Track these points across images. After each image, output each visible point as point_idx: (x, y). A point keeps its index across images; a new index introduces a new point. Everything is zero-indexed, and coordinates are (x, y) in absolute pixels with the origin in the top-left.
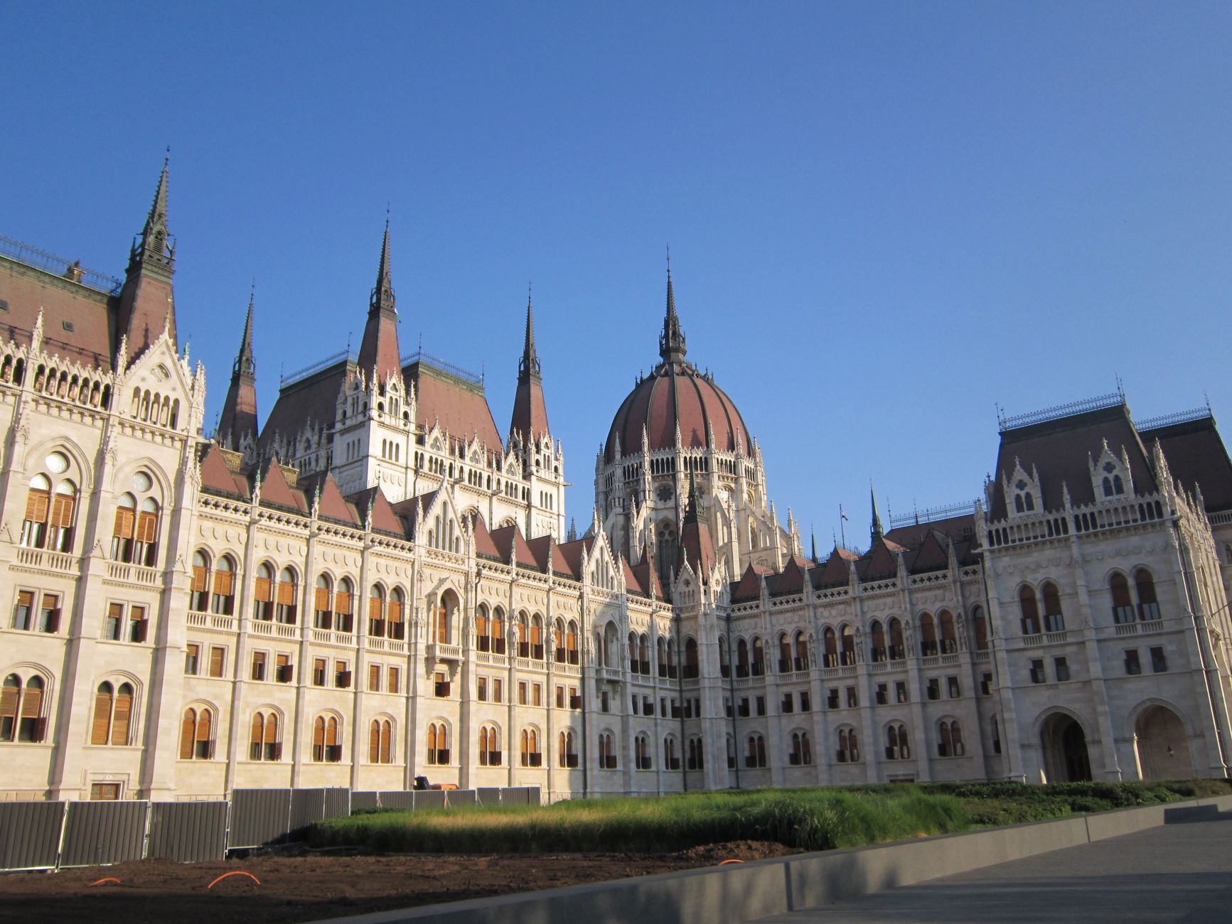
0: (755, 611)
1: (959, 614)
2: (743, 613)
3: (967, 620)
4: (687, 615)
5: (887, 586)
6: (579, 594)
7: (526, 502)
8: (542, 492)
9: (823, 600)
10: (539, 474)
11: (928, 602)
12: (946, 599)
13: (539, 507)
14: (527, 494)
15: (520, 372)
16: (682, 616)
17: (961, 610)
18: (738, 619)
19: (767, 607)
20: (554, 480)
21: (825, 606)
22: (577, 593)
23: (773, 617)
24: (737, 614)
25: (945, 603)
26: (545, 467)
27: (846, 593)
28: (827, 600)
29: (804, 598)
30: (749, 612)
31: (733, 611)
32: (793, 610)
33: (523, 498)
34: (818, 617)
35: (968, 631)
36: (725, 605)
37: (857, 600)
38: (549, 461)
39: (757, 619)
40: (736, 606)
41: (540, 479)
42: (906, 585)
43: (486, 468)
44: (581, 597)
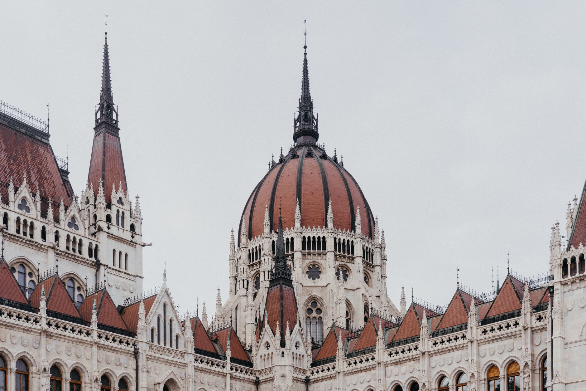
0: (332, 372)
1: (526, 363)
2: (321, 374)
3: (533, 371)
4: (265, 377)
5: (456, 339)
6: (133, 349)
7: (93, 259)
8: (114, 251)
9: (395, 357)
10: (110, 231)
11: (496, 353)
12: (515, 349)
13: (111, 265)
14: (94, 252)
15: (96, 121)
16: (261, 378)
17: (529, 360)
18: (316, 381)
19: (341, 367)
20: (129, 238)
21: (396, 363)
22: (131, 349)
23: (347, 377)
24: (316, 376)
25: (513, 354)
26: (118, 224)
27: (416, 348)
28: (398, 357)
29: (376, 356)
30: (326, 373)
31: (312, 373)
32: (365, 370)
33: (90, 255)
34: (388, 374)
35: (533, 381)
36: (305, 368)
37: (426, 355)
38: (123, 218)
39: (332, 381)
40: (315, 369)
41: (111, 236)
42: (475, 336)
43: (39, 218)
44: (136, 354)
